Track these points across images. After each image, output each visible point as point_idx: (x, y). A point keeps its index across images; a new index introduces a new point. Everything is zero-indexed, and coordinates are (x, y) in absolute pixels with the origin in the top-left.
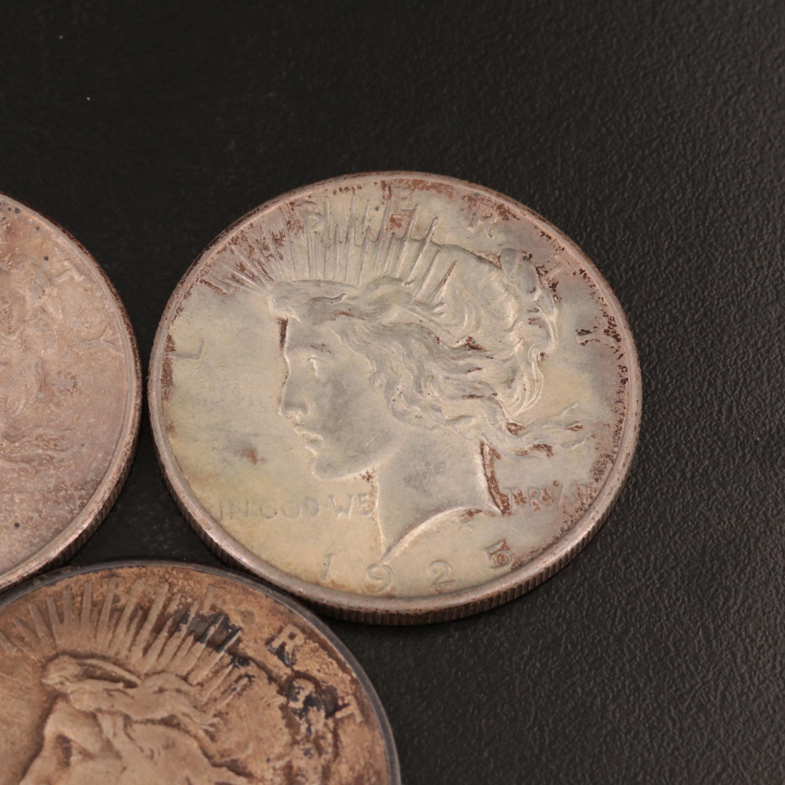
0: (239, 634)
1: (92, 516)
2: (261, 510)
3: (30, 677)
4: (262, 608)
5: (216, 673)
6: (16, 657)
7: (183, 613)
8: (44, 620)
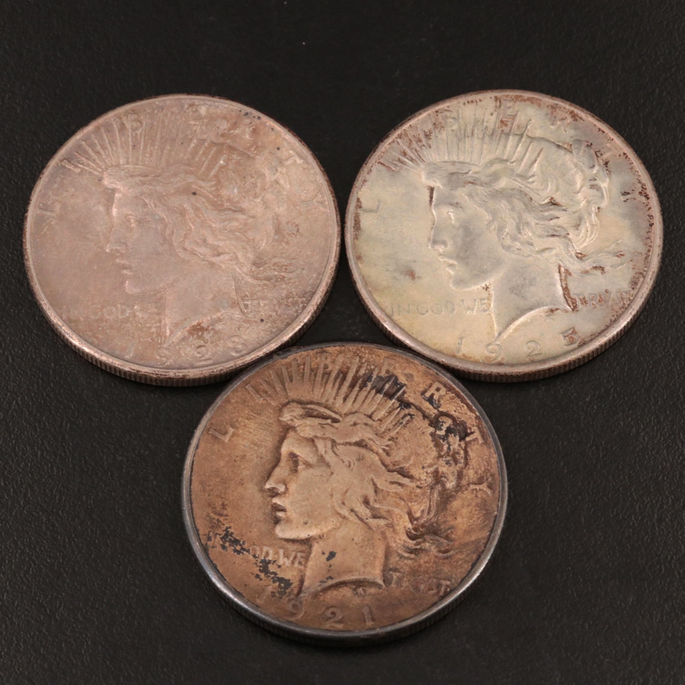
0: (404, 388)
1: (310, 314)
2: (418, 309)
4: (419, 371)
5: (390, 413)
6: (262, 404)
7: (368, 375)
8: (280, 380)
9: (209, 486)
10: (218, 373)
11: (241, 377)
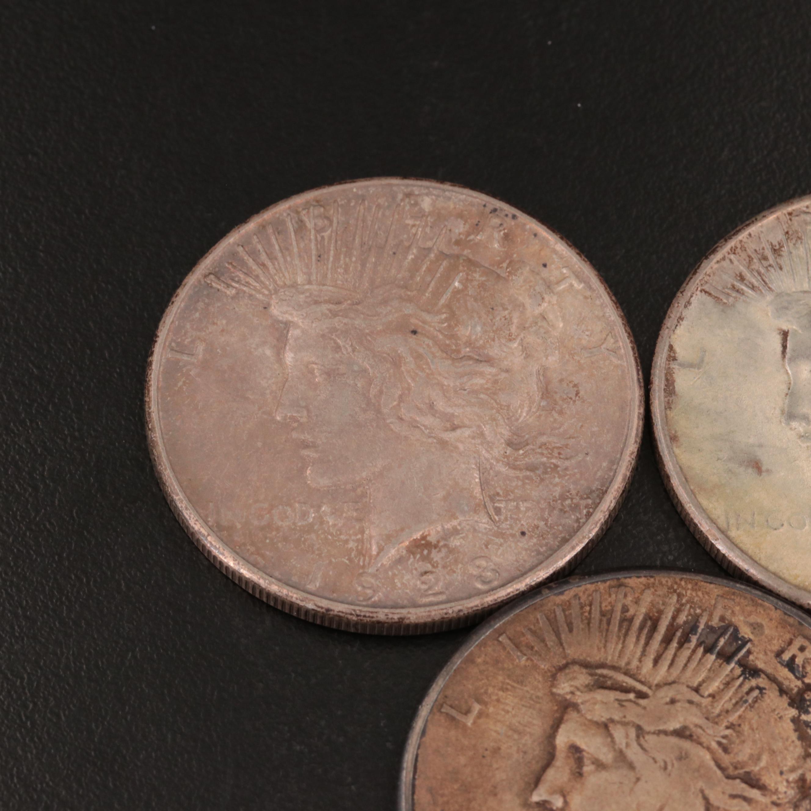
0: (749, 645)
1: (599, 525)
2: (767, 521)
3: (540, 686)
4: (771, 620)
5: (727, 684)
6: (525, 666)
7: (692, 624)
8: (553, 629)
9: (442, 795)
10: (455, 615)
11: (492, 623)
